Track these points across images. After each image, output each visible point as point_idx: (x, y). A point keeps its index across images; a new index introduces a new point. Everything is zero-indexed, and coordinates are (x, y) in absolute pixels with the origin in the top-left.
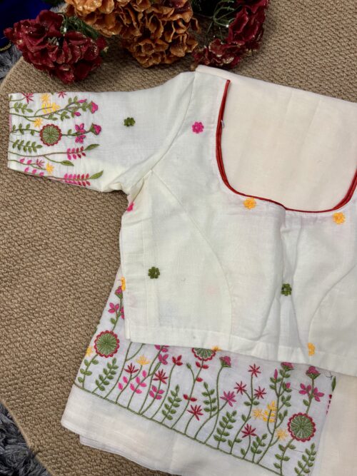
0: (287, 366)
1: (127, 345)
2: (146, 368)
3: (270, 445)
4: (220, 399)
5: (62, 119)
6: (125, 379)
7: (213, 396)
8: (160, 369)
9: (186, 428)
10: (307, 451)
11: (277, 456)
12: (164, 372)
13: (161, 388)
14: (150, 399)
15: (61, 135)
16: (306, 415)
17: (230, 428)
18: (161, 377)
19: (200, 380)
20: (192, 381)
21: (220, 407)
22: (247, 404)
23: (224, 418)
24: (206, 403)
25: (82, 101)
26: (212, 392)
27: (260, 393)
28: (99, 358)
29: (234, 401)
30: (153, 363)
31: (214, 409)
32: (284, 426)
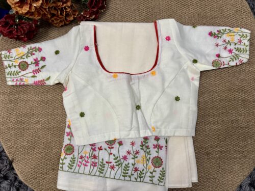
0: (146, 138)
1: (77, 148)
2: (87, 155)
3: (146, 173)
4: (121, 159)
5: (27, 58)
6: (80, 162)
7: (118, 159)
8: (94, 154)
9: (110, 175)
10: (161, 171)
11: (150, 177)
13: (96, 162)
14: (92, 167)
15: (28, 65)
16: (158, 157)
17: (128, 170)
18: (95, 157)
19: (111, 154)
20: (108, 155)
21: (122, 163)
22: (133, 158)
23: (124, 167)
24: (116, 162)
25: (34, 48)
26: (118, 157)
27: (137, 153)
28: (67, 156)
29: (127, 159)
30: (90, 152)
31: (120, 164)
32: (150, 164)
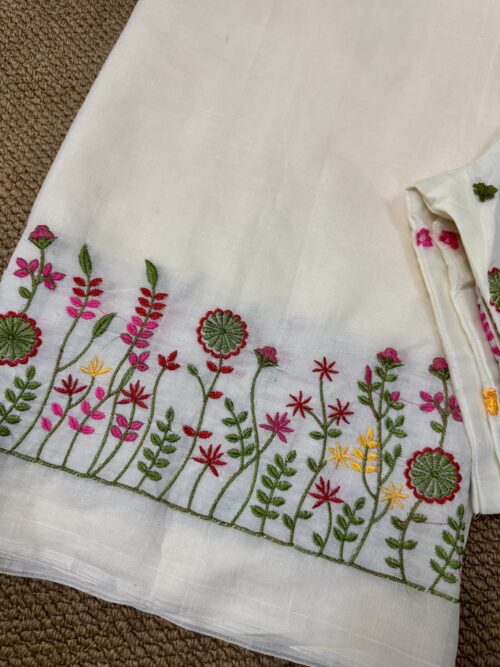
0: (390, 359)
1: (58, 340)
2: (102, 381)
3: (373, 520)
4: (260, 430)
6: (56, 409)
7: (245, 426)
8: (133, 381)
9: (192, 497)
10: (451, 522)
11: (391, 543)
12: (141, 385)
13: (135, 419)
14: (113, 441)
16: (440, 450)
17: (286, 487)
18: (136, 397)
19: (216, 395)
20: (201, 399)
21: (262, 445)
22: (316, 436)
23: (270, 469)
24: (232, 438)
26: (244, 416)
27: (342, 413)
29: (290, 431)
30: (117, 371)
31: (249, 451)
32: (398, 478)
